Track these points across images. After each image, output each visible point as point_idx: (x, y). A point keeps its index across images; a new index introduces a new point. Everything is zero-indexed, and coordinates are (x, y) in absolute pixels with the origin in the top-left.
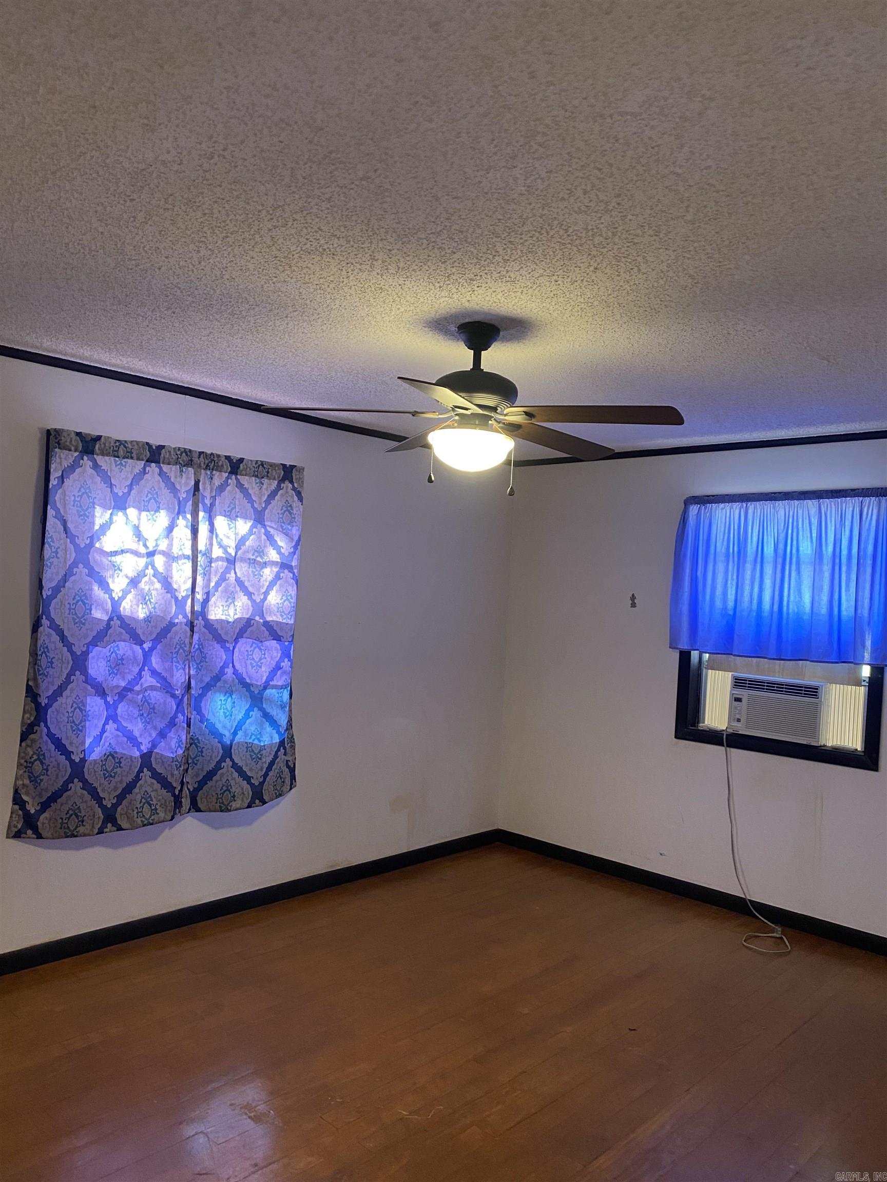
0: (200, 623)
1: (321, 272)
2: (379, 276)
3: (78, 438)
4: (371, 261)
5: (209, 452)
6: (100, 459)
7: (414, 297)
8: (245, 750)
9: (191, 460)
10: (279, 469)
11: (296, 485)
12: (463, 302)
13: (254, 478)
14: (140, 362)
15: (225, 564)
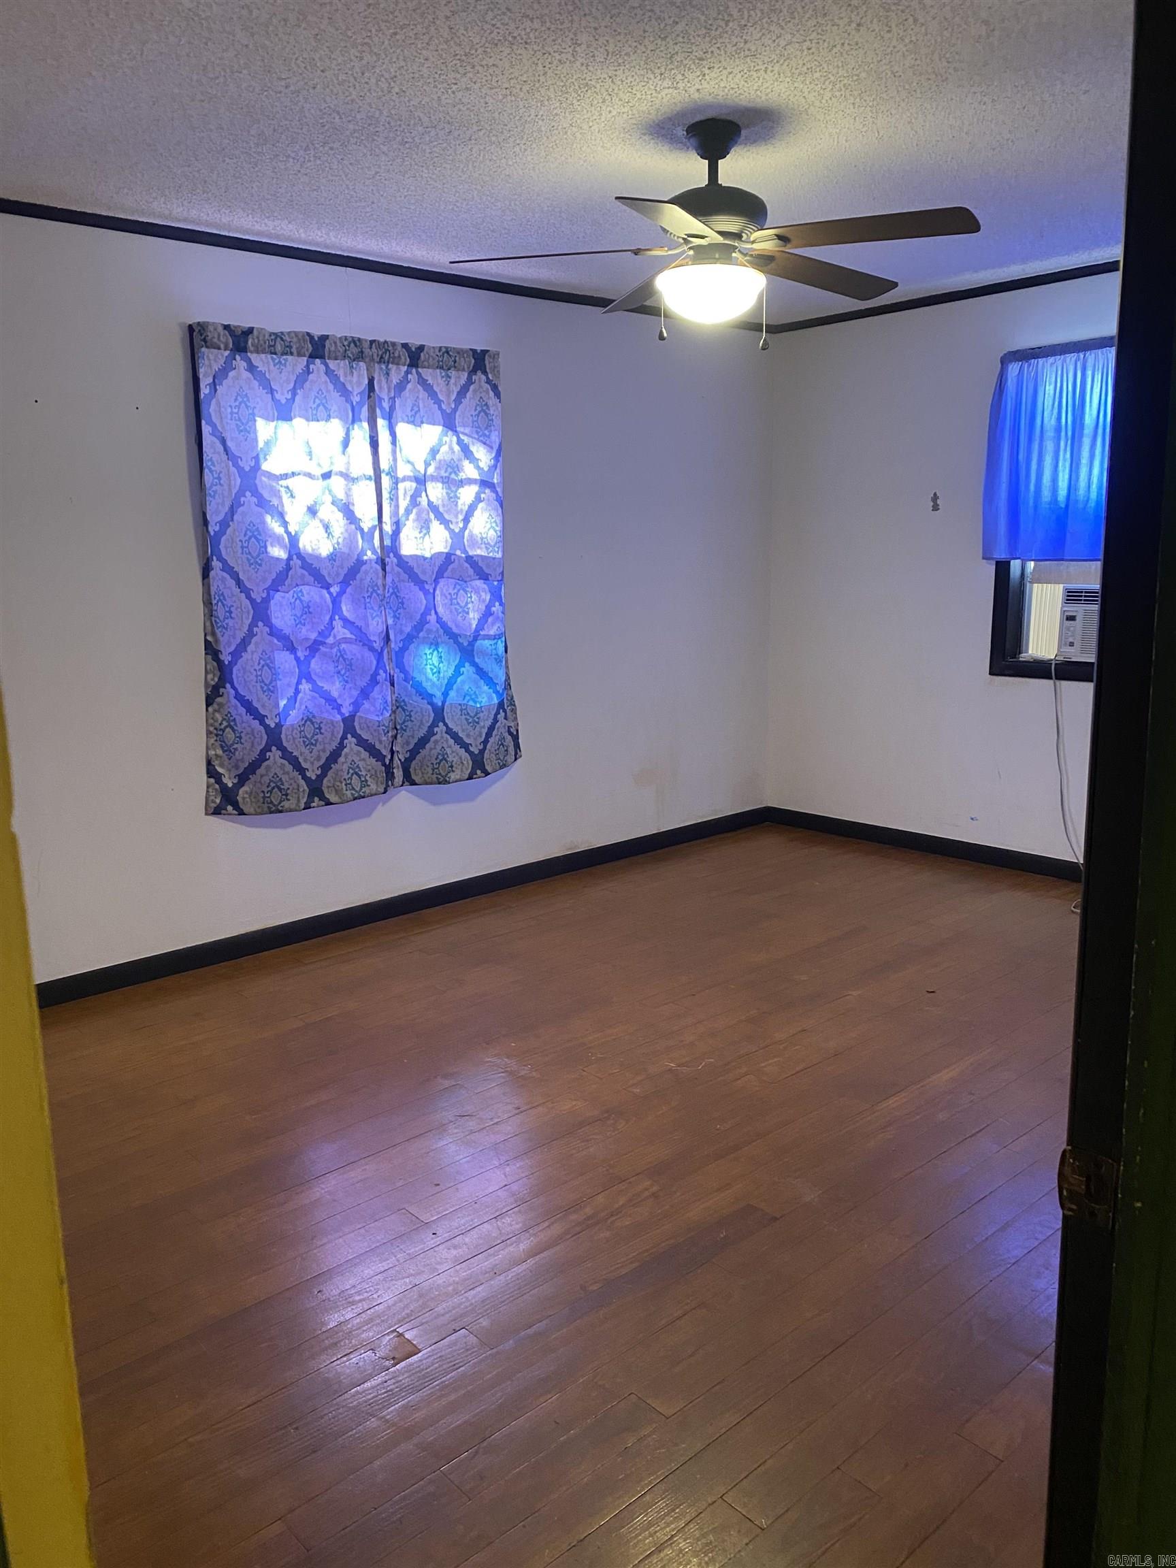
0: (392, 562)
1: (511, 70)
2: (584, 68)
3: (227, 332)
4: (573, 47)
5: (382, 340)
6: (253, 357)
7: (628, 92)
8: (460, 713)
9: (362, 352)
10: (468, 356)
11: (490, 376)
12: (692, 92)
13: (438, 371)
14: (290, 226)
15: (414, 485)
